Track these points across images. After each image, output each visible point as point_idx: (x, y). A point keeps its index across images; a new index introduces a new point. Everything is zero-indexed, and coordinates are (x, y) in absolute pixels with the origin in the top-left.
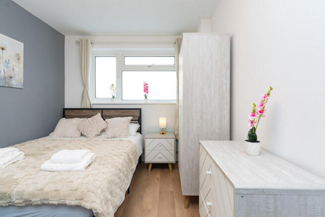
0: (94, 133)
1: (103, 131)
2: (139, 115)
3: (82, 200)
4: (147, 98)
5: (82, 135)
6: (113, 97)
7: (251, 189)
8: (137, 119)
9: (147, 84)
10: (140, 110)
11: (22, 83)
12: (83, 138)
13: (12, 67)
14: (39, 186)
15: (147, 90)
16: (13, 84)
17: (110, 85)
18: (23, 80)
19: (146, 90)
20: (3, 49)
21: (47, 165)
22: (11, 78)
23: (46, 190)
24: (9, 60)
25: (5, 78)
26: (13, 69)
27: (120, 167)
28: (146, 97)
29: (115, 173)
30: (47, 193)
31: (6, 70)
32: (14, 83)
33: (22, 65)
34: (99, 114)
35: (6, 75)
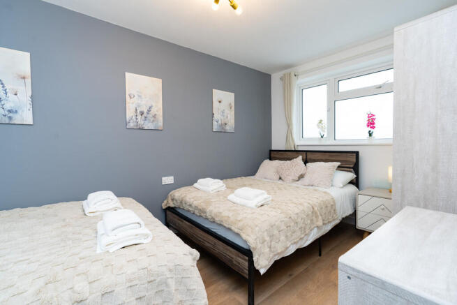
0: (291, 178)
1: (301, 177)
2: (355, 160)
3: (241, 230)
4: (373, 135)
5: (280, 178)
6: (322, 137)
7: (364, 273)
8: (352, 166)
9: (372, 115)
10: (357, 153)
11: (234, 128)
12: (280, 182)
15: (374, 124)
16: (227, 130)
17: (317, 122)
18: (234, 125)
19: (371, 124)
20: (220, 102)
21: (232, 197)
22: (226, 124)
24: (224, 110)
26: (227, 117)
27: (293, 216)
28: (370, 135)
29: (283, 219)
30: (223, 217)
31: (222, 118)
34: (301, 157)
35: (222, 123)
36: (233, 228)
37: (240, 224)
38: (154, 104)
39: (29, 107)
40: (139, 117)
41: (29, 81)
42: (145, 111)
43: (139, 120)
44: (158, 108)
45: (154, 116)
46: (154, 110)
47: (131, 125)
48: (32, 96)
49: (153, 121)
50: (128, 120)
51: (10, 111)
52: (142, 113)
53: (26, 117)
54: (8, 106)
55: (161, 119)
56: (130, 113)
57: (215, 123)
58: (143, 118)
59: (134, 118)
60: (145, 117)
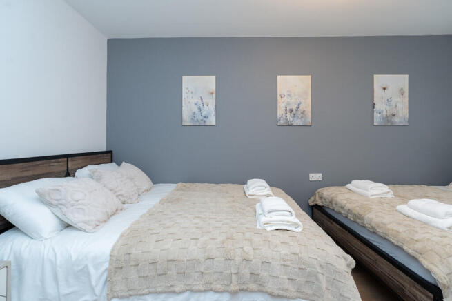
3: (421, 254)
11: (407, 120)
13: (394, 105)
14: (384, 221)
16: (396, 122)
18: (407, 116)
20: (384, 89)
21: (403, 208)
22: (394, 115)
23: (389, 226)
24: (391, 98)
25: (387, 117)
26: (396, 106)
30: (388, 229)
31: (388, 108)
32: (397, 120)
33: (406, 100)
35: (388, 114)
36: (405, 248)
37: (418, 246)
38: (302, 101)
39: (214, 113)
40: (288, 114)
41: (214, 95)
42: (294, 108)
43: (289, 117)
44: (307, 105)
45: (303, 112)
46: (302, 107)
47: (282, 122)
48: (216, 106)
49: (302, 117)
50: (278, 118)
51: (205, 117)
52: (291, 111)
53: (212, 120)
54: (204, 113)
55: (310, 115)
56: (280, 112)
57: (376, 115)
58: (292, 114)
59: (284, 116)
60: (294, 114)
